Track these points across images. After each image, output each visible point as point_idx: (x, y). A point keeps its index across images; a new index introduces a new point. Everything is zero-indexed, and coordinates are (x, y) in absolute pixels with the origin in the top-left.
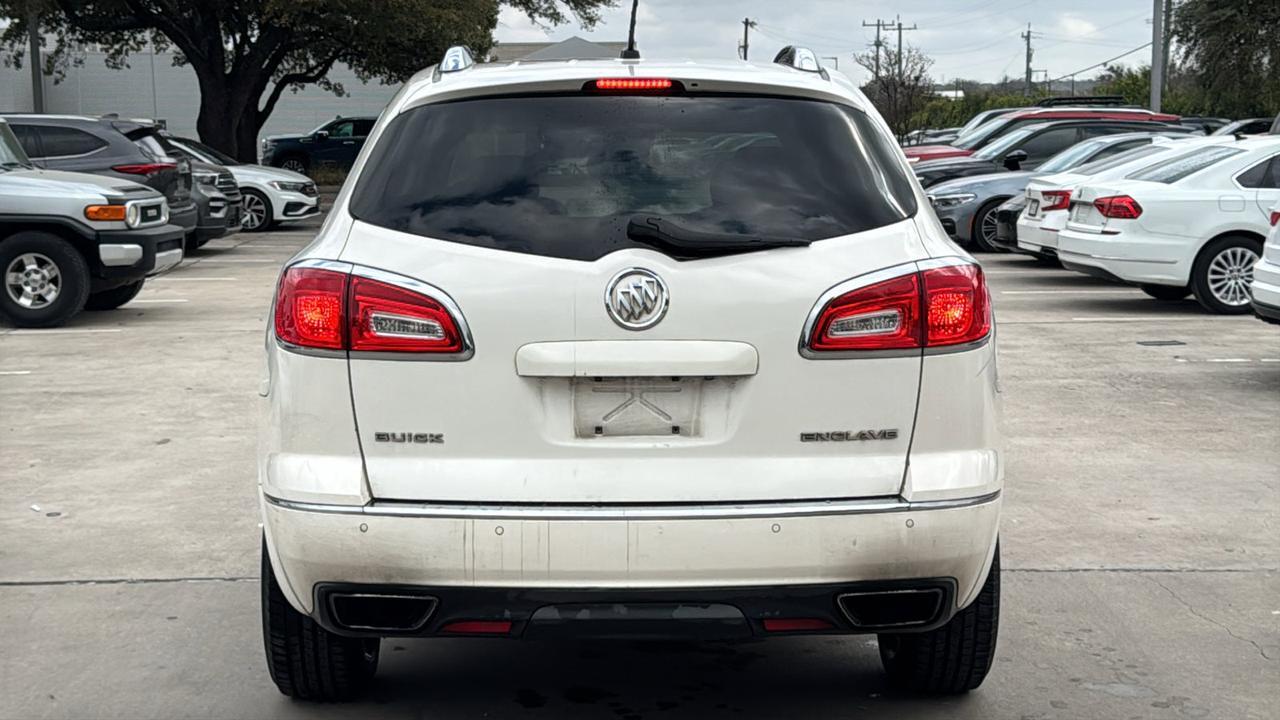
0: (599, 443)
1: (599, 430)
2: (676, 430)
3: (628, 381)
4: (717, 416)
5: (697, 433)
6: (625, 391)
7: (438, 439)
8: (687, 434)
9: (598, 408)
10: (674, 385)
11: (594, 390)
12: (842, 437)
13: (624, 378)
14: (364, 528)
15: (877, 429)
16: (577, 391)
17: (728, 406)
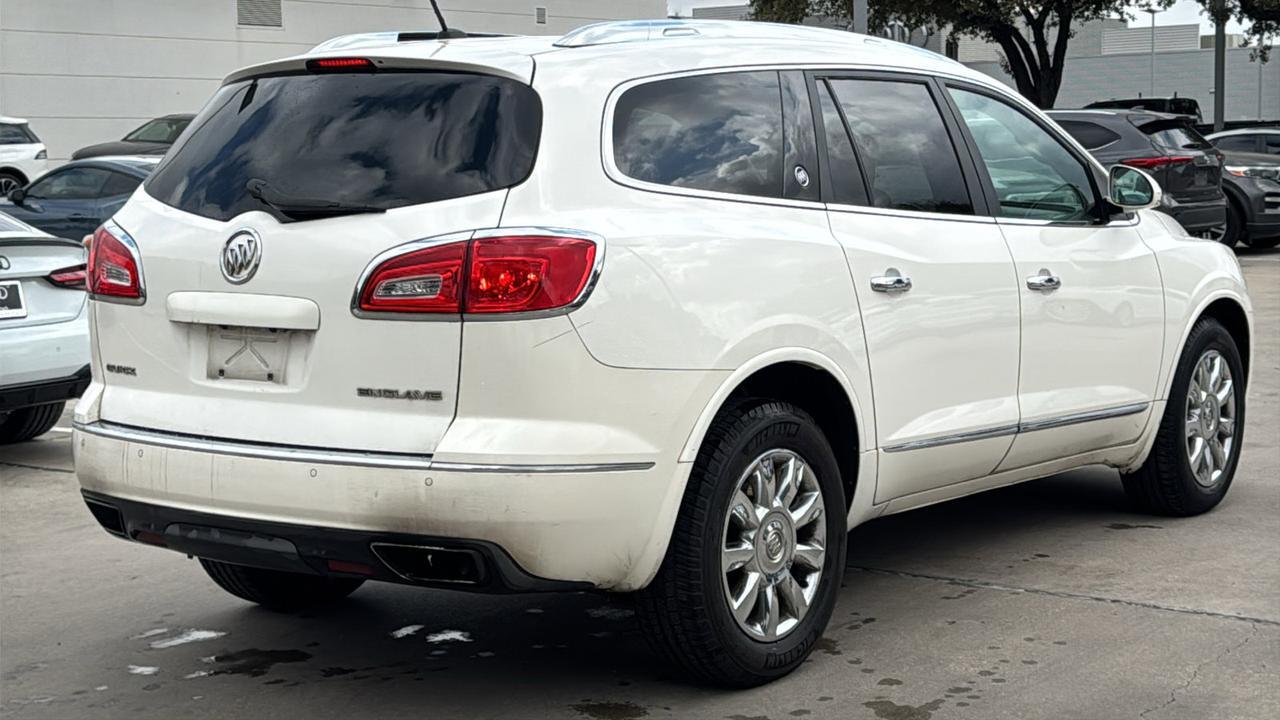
0: (220, 384)
1: (222, 372)
2: (270, 377)
3: (244, 330)
4: (298, 365)
5: (284, 382)
6: (240, 339)
7: (132, 371)
8: (278, 382)
9: (224, 352)
10: (272, 336)
11: (222, 337)
12: (390, 394)
13: (241, 327)
15: (423, 390)
16: (211, 336)
17: (306, 359)
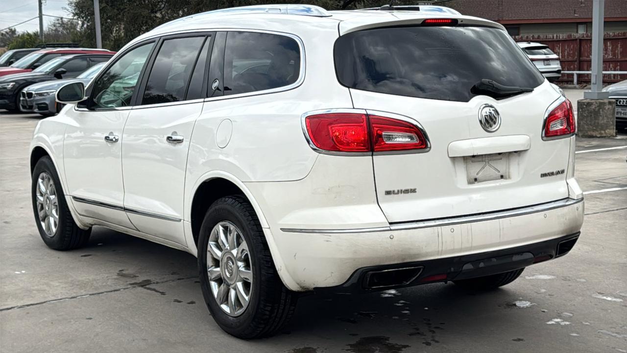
0: (476, 186)
1: (476, 180)
2: (502, 177)
3: (484, 156)
4: (516, 169)
5: (509, 178)
6: (483, 161)
7: (414, 191)
8: (506, 179)
9: (475, 169)
10: (499, 157)
11: (472, 162)
12: (552, 174)
13: (482, 155)
14: (392, 237)
16: (466, 163)
17: (518, 164)
